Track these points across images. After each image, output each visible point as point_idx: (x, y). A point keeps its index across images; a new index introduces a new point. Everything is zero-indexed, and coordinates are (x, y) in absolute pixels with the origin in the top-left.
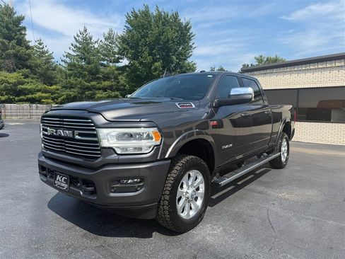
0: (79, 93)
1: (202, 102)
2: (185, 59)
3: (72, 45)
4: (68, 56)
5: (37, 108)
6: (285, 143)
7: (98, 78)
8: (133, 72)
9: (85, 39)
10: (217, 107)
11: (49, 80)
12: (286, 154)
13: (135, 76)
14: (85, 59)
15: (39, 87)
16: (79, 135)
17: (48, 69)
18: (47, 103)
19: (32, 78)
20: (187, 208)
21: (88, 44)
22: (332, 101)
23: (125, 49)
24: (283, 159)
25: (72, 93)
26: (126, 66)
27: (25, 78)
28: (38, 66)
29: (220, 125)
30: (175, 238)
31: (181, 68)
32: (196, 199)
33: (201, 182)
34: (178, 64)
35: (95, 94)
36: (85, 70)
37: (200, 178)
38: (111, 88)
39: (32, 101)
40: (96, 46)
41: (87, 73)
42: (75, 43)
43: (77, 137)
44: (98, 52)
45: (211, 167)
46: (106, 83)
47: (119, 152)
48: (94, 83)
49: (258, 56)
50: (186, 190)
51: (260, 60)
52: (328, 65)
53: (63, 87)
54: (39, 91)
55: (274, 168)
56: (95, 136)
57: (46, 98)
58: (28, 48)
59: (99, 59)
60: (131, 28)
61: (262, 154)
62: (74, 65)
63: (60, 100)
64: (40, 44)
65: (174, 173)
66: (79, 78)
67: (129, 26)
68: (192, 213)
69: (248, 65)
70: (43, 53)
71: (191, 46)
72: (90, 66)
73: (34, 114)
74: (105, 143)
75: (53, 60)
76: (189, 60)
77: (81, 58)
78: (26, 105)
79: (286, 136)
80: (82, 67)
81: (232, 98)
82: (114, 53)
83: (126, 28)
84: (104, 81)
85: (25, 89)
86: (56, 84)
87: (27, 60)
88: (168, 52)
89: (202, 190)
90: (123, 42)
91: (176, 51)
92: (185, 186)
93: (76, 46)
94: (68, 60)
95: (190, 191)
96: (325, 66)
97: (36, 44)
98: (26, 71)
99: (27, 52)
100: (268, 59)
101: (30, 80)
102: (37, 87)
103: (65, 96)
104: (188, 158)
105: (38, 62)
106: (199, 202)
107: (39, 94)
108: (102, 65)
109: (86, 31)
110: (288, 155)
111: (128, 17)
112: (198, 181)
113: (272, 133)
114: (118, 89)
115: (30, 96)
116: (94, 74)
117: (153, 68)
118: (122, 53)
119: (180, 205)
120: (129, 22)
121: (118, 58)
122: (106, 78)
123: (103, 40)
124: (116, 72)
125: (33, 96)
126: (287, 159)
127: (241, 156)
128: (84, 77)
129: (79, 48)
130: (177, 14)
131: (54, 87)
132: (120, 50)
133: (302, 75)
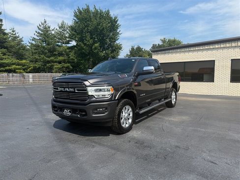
0: (42, 65)
1: (130, 74)
2: (115, 42)
3: (36, 32)
4: (34, 39)
5: (13, 76)
6: (174, 94)
7: (55, 55)
8: (79, 50)
9: (45, 28)
10: (137, 76)
11: (20, 56)
12: (175, 100)
13: (81, 53)
14: (45, 42)
15: (14, 61)
16: (77, 90)
17: (19, 49)
18: (20, 73)
19: (8, 56)
20: (125, 123)
21: (47, 31)
22: (207, 68)
23: (73, 35)
24: (173, 103)
25: (37, 65)
26: (74, 46)
27: (3, 55)
28: (12, 47)
29: (139, 85)
30: (120, 136)
31: (112, 47)
32: (129, 119)
33: (131, 112)
34: (110, 44)
35: (53, 66)
36: (46, 49)
37: (130, 109)
38: (64, 61)
39: (9, 71)
40: (53, 32)
41: (47, 51)
42: (38, 31)
43: (76, 91)
44: (55, 37)
45: (135, 105)
46: (61, 58)
47: (96, 97)
48: (52, 58)
49: (162, 39)
50: (124, 114)
51: (164, 41)
52: (201, 48)
53: (31, 61)
54: (13, 64)
55: (168, 107)
56: (86, 90)
57: (19, 69)
58: (5, 34)
59: (56, 42)
60: (77, 20)
61: (161, 99)
62: (38, 46)
63: (28, 70)
64: (13, 31)
65: (119, 107)
66: (42, 55)
67: (75, 19)
68: (127, 125)
69: (156, 45)
70: (16, 37)
71: (118, 33)
72: (49, 46)
73: (11, 80)
74: (90, 94)
75: (23, 43)
76: (117, 42)
77: (43, 41)
78: (5, 74)
79: (175, 90)
80: (44, 47)
81: (145, 72)
82: (66, 37)
83: (74, 21)
84: (59, 56)
85: (3, 63)
86: (25, 59)
87: (4, 42)
88: (103, 37)
89: (131, 115)
90: (72, 30)
91: (108, 36)
92: (124, 113)
93: (39, 33)
94: (34, 42)
95: (126, 115)
96: (199, 48)
97: (11, 31)
98: (4, 50)
99: (4, 37)
100: (169, 40)
101: (7, 56)
102: (12, 61)
103: (32, 68)
104: (125, 100)
105: (12, 44)
106: (130, 121)
107: (14, 66)
108: (58, 45)
109: (45, 22)
110: (176, 100)
111: (75, 13)
112: (130, 110)
113: (166, 88)
114: (69, 62)
115: (7, 68)
116: (52, 52)
117: (93, 47)
118: (72, 37)
119: (122, 121)
120: (76, 16)
121: (69, 41)
122: (60, 54)
123: (58, 29)
124: (67, 50)
125: (10, 68)
126: (175, 102)
127: (150, 100)
128: (45, 54)
129: (41, 34)
130: (108, 11)
131: (24, 61)
132: (70, 35)
133: (187, 54)
